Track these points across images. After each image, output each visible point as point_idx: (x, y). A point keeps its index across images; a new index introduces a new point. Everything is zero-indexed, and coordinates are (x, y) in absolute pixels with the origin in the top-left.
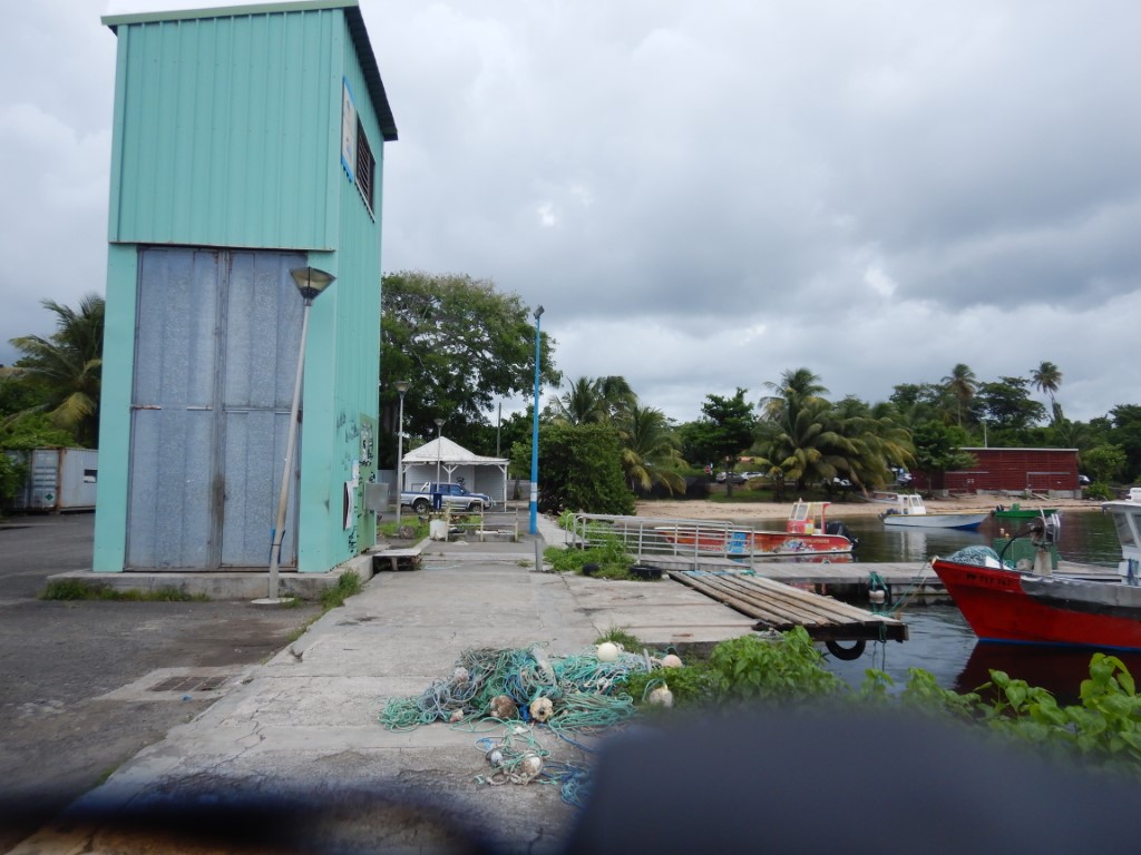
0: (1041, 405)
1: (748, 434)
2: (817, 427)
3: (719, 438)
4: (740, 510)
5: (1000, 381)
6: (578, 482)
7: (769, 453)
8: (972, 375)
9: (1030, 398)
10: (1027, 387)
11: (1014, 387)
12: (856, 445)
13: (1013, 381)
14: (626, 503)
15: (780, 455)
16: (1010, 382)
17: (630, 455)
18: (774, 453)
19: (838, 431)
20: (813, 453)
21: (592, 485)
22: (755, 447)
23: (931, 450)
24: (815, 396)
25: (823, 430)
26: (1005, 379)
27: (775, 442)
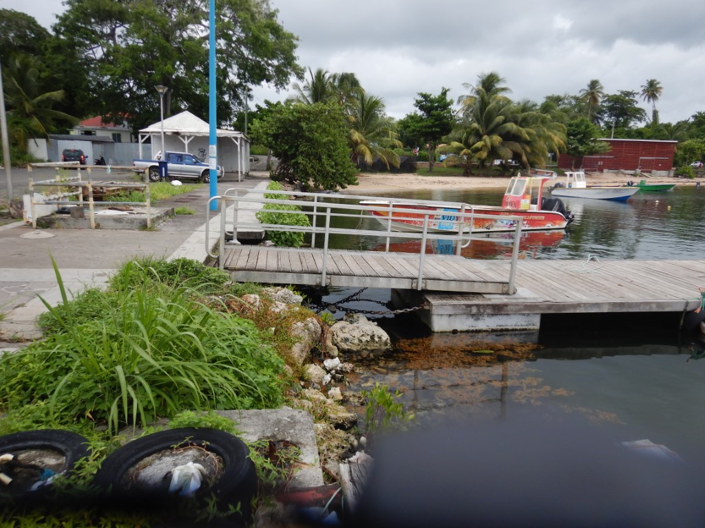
0: (644, 111)
1: (448, 124)
2: (500, 118)
3: (426, 127)
4: (439, 182)
5: (618, 94)
6: (308, 155)
7: (463, 139)
8: (601, 88)
9: (637, 106)
10: (637, 98)
11: (627, 98)
12: (529, 134)
13: (628, 94)
14: (350, 174)
15: (471, 140)
16: (625, 94)
17: (357, 136)
18: (467, 139)
19: (516, 122)
20: (497, 139)
21: (320, 159)
22: (452, 134)
23: (578, 140)
24: (501, 95)
25: (505, 121)
26: (622, 92)
27: (468, 130)
